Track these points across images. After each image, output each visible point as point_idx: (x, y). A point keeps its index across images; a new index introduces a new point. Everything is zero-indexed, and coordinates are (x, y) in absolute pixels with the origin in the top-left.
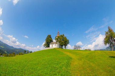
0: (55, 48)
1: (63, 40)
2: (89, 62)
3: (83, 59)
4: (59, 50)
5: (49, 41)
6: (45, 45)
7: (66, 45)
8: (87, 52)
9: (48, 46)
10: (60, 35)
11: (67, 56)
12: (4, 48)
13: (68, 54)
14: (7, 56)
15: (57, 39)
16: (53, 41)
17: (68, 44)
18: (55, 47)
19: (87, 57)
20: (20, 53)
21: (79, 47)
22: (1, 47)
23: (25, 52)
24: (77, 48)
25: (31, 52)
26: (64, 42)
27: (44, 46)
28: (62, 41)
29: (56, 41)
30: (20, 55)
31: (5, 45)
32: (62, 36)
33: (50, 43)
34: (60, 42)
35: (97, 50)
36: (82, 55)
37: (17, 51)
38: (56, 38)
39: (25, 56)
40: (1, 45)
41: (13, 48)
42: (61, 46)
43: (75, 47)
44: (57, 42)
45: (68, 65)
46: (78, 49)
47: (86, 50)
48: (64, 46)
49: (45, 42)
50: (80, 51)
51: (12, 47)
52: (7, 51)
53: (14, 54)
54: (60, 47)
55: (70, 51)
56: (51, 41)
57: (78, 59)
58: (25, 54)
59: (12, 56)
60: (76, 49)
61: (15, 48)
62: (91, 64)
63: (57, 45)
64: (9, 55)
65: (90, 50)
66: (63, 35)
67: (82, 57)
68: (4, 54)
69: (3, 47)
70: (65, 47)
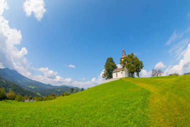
0: (121, 79)
1: (133, 63)
2: (176, 97)
3: (167, 93)
4: (128, 81)
5: (111, 68)
6: (105, 75)
7: (138, 71)
8: (173, 79)
9: (111, 77)
10: (127, 56)
11: (143, 89)
12: (35, 88)
13: (144, 86)
14: (41, 100)
15: (123, 63)
16: (116, 67)
17: (142, 68)
18: (122, 77)
19: (173, 88)
20: (65, 94)
21: (160, 71)
22: (30, 87)
23: (73, 90)
24: (157, 73)
25: (83, 89)
26: (135, 66)
27: (103, 77)
28: (132, 65)
29: (122, 67)
30: (63, 96)
31: (37, 84)
32: (131, 56)
33: (112, 71)
34: (128, 67)
35: (188, 73)
36: (166, 85)
37: (59, 90)
38: (121, 60)
39: (73, 97)
40: (30, 85)
41: (52, 86)
42: (131, 73)
43: (153, 73)
44: (124, 67)
45: (145, 104)
46: (159, 76)
47: (171, 75)
48: (135, 73)
49: (104, 70)
50: (161, 79)
51: (49, 85)
52: (41, 93)
53: (54, 95)
54: (129, 76)
55: (146, 81)
56: (115, 67)
57: (161, 93)
58: (73, 95)
59: (51, 99)
60: (155, 76)
61: (55, 87)
62: (180, 99)
63: (124, 72)
64: (45, 98)
65: (177, 75)
66: (133, 54)
67: (166, 88)
68: (36, 98)
69: (33, 87)
70: (138, 74)
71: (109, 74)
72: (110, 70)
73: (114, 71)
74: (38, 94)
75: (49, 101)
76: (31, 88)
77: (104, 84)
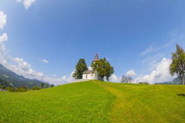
0: (90, 81)
1: (104, 67)
2: (142, 105)
3: (133, 99)
4: (97, 83)
5: (82, 69)
6: (75, 75)
7: (108, 75)
8: (142, 87)
9: (81, 77)
10: (99, 59)
12: (9, 78)
13: (113, 91)
14: (13, 91)
15: (94, 66)
16: (87, 69)
17: (112, 73)
18: (91, 79)
19: (140, 95)
20: (35, 88)
21: (130, 79)
22: (4, 75)
23: (43, 85)
24: (126, 80)
25: (52, 86)
26: (105, 70)
27: (73, 77)
28: (103, 69)
29: (92, 70)
30: (34, 89)
31: (11, 73)
32: (103, 61)
33: (83, 72)
34: (98, 70)
35: (159, 84)
36: (133, 92)
37: (30, 83)
38: (93, 63)
39: (42, 92)
40: (4, 74)
41: (24, 78)
42: (101, 77)
43: (123, 79)
44: (94, 70)
46: (128, 82)
47: (141, 83)
48: (105, 77)
49: (75, 70)
50: (130, 86)
51: (22, 77)
52: (13, 83)
53: (25, 88)
54: (99, 79)
55: (115, 86)
56: (85, 69)
57: (127, 99)
58: (43, 89)
59: (23, 91)
60: (125, 82)
61: (27, 79)
62: (146, 107)
63: (94, 75)
64: (17, 89)
65: (147, 84)
66: (105, 59)
67: (133, 95)
68: (8, 88)
69: (7, 77)
70: (108, 78)
71: (79, 75)
72: (81, 70)
73: (85, 72)
74: (11, 84)
75: (20, 93)
76: (5, 77)
77: (73, 84)
